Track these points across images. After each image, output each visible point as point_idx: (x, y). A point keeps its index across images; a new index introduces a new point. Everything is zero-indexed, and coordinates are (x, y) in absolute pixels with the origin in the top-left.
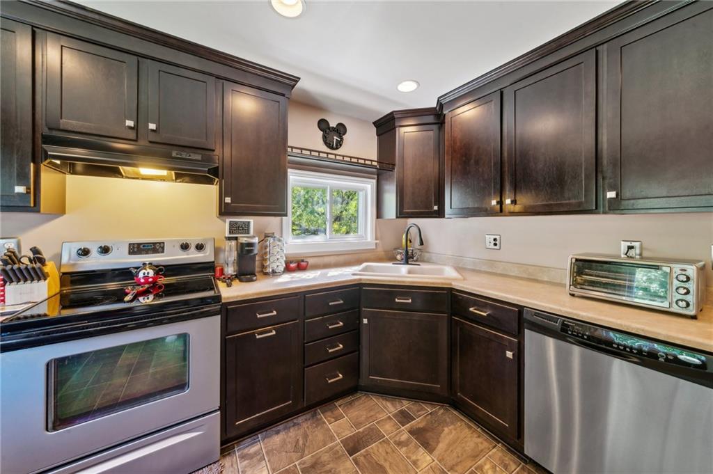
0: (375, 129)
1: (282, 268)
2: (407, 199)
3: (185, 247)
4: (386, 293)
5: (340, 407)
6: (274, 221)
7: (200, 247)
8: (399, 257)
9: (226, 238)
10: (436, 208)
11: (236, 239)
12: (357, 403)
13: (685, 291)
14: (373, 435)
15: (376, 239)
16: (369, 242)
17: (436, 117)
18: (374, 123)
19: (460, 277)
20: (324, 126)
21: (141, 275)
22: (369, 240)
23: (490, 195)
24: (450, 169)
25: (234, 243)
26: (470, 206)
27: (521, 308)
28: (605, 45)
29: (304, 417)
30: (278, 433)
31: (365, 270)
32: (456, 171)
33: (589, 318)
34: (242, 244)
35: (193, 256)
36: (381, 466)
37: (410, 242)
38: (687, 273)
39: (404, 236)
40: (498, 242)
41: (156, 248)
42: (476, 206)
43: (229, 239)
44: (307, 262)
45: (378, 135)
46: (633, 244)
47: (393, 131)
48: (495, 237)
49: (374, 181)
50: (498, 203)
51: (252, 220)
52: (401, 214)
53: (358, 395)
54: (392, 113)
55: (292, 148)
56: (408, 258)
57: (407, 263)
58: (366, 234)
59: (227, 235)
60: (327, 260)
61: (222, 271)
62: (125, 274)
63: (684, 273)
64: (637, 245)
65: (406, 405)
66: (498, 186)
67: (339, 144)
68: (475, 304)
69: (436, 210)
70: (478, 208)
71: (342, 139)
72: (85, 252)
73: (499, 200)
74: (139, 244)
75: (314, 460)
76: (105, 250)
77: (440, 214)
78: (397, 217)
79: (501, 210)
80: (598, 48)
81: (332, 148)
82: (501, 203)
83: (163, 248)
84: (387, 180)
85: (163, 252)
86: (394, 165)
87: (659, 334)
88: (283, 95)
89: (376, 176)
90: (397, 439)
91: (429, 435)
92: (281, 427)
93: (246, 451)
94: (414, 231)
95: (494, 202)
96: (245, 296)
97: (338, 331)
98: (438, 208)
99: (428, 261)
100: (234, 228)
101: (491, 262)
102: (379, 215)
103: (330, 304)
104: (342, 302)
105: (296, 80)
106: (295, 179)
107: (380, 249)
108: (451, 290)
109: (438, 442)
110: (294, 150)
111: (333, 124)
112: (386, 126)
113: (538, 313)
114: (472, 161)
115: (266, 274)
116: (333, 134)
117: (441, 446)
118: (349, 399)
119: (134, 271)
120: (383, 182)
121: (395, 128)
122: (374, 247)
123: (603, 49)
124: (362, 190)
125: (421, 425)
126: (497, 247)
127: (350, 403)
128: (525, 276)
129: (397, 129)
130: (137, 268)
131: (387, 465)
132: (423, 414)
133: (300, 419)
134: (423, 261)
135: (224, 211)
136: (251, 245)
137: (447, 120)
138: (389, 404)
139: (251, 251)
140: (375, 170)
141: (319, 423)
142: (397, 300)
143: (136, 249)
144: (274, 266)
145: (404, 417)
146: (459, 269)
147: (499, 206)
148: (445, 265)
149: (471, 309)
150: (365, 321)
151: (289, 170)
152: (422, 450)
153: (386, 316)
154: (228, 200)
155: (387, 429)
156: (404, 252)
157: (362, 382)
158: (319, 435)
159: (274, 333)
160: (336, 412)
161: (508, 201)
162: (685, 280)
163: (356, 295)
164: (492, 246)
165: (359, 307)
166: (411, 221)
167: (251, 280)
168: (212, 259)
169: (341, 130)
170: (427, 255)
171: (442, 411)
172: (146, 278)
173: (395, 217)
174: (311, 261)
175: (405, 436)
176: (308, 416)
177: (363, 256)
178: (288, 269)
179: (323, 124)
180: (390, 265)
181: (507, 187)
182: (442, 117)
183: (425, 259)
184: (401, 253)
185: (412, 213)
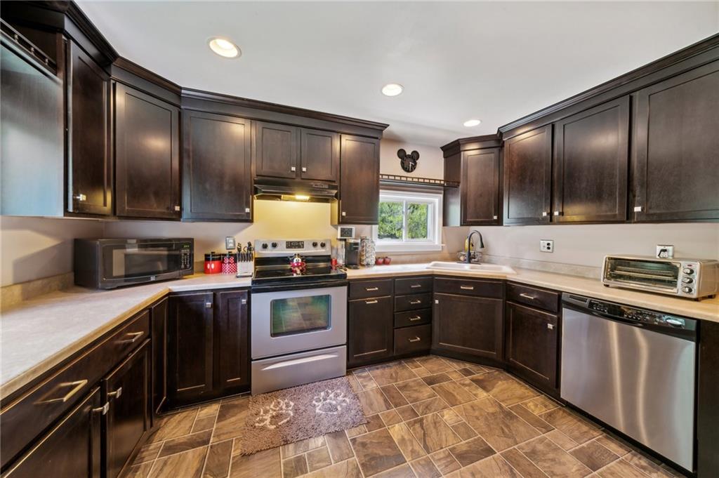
0: (442, 152)
1: (374, 262)
2: (470, 210)
3: (315, 245)
4: (454, 282)
5: (418, 361)
6: (367, 227)
7: (323, 245)
8: (462, 258)
9: (337, 239)
10: (495, 218)
11: (345, 240)
12: (430, 361)
13: (688, 280)
14: (443, 378)
15: (442, 243)
16: (437, 245)
17: (497, 142)
18: (442, 148)
19: (514, 272)
20: (402, 154)
21: (295, 261)
22: (437, 243)
23: (541, 208)
24: (508, 185)
25: (344, 243)
26: (525, 217)
27: (560, 293)
28: (638, 92)
29: (393, 363)
30: (377, 369)
31: (435, 265)
32: (513, 188)
33: (609, 298)
34: (351, 243)
35: (320, 251)
36: (451, 393)
37: (472, 245)
38: (692, 268)
39: (467, 241)
40: (551, 246)
41: (299, 245)
42: (530, 216)
43: (341, 240)
44: (390, 259)
45: (444, 157)
46: (666, 248)
47: (458, 155)
48: (549, 242)
49: (442, 196)
50: (548, 214)
51: (354, 227)
52: (465, 222)
53: (431, 356)
54: (457, 140)
55: (382, 175)
56: (470, 259)
57: (470, 262)
58: (435, 238)
59: (339, 237)
60: (403, 258)
61: (336, 261)
62: (286, 260)
63: (690, 267)
64: (670, 248)
65: (468, 366)
66: (549, 201)
67: (414, 167)
68: (525, 291)
69: (495, 220)
70: (531, 218)
71: (416, 164)
72: (265, 246)
73: (549, 211)
74: (291, 242)
75: (404, 384)
76: (274, 245)
77: (499, 222)
78: (461, 225)
79: (551, 220)
80: (632, 94)
81: (408, 171)
82: (551, 214)
83: (303, 245)
84: (452, 194)
85: (303, 247)
86: (459, 183)
87: (656, 306)
88: (377, 138)
89: (443, 192)
90: (462, 382)
91: (485, 383)
92: (379, 366)
93: (360, 374)
94: (476, 237)
95: (545, 214)
96: (360, 276)
97: (417, 307)
98: (498, 218)
99: (489, 262)
100: (344, 232)
101: (543, 263)
102: (445, 223)
103: (413, 287)
104: (419, 286)
105: (386, 126)
106: (385, 197)
107: (446, 251)
108: (505, 281)
109: (493, 388)
110: (384, 177)
111: (409, 152)
112: (452, 151)
113: (573, 296)
114: (527, 180)
115: (363, 265)
116: (408, 161)
117: (495, 390)
118: (424, 358)
119: (290, 259)
120: (449, 196)
121: (460, 152)
122: (440, 249)
123: (636, 95)
124: (431, 203)
125: (480, 378)
126: (550, 250)
127: (425, 360)
128: (573, 274)
129: (462, 153)
130: (291, 257)
131: (455, 394)
132: (481, 372)
133: (391, 364)
134: (484, 262)
135: (342, 221)
136: (357, 244)
137: (506, 145)
138: (455, 364)
139: (357, 248)
140: (442, 187)
141: (404, 367)
142: (462, 287)
143: (290, 245)
144: (369, 260)
145: (467, 372)
146: (514, 268)
147: (549, 216)
148: (504, 265)
149: (522, 295)
150: (437, 302)
151: (381, 191)
152: (480, 390)
153: (453, 299)
154: (344, 214)
155: (455, 377)
156: (466, 254)
157: (434, 347)
158: (405, 373)
159: (376, 301)
160: (415, 364)
161: (556, 213)
162: (689, 272)
163: (430, 282)
164: (546, 249)
165: (432, 292)
166: (473, 228)
167: (356, 268)
168: (329, 254)
169: (415, 156)
170: (487, 257)
171: (497, 373)
172: (298, 263)
173: (459, 225)
174: (393, 258)
175: (468, 382)
176: (396, 363)
177: (431, 256)
178: (377, 263)
179: (401, 154)
180: (455, 263)
181: (556, 202)
182: (502, 142)
183: (486, 260)
184: (464, 255)
185: (475, 222)
